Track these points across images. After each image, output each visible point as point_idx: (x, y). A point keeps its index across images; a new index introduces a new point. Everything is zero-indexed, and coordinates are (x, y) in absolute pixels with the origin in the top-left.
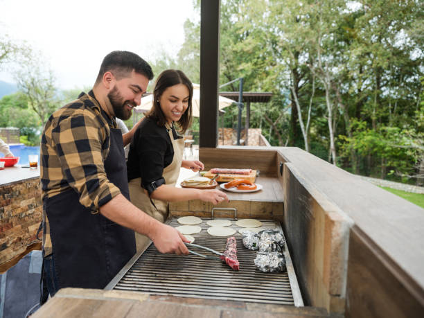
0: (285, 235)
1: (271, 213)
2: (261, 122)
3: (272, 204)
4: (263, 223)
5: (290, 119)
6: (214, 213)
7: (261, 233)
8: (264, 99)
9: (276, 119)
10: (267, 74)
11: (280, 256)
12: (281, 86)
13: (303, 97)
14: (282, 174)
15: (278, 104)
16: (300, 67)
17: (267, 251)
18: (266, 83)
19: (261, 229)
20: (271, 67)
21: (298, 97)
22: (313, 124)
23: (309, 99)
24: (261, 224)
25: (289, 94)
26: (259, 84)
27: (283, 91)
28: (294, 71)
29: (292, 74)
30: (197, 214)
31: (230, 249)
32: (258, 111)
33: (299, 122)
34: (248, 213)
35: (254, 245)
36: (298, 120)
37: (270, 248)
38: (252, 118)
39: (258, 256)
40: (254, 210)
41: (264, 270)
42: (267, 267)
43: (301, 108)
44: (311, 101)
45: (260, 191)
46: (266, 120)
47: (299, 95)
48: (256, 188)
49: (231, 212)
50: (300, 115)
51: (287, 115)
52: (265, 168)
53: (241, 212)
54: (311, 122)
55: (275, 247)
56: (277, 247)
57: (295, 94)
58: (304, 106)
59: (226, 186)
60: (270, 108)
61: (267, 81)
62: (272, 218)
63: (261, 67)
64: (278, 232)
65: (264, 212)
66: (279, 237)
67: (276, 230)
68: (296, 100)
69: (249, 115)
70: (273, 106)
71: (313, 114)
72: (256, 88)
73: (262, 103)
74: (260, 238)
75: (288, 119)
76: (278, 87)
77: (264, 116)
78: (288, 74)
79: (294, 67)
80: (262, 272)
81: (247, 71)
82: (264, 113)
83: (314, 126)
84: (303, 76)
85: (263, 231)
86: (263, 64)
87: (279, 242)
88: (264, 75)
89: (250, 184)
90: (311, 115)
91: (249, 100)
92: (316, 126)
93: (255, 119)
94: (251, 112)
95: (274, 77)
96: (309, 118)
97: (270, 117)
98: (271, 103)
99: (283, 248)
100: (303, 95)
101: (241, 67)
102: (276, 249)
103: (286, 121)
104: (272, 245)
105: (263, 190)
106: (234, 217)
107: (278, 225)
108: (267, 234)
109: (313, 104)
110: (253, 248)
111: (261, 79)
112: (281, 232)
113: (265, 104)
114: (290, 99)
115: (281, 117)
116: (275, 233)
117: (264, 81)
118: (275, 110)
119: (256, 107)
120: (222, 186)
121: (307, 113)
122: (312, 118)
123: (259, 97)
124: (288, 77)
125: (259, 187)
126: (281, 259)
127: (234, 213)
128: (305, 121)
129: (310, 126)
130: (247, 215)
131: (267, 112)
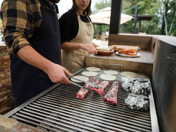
0: (152, 84)
1: (144, 70)
2: (146, 30)
3: (146, 64)
4: (138, 75)
5: (161, 29)
6: (109, 67)
7: (134, 81)
8: (149, 18)
9: (153, 29)
10: (152, 7)
11: (145, 99)
12: (158, 13)
13: (169, 19)
14: (154, 48)
15: (155, 22)
16: (170, 3)
17: (136, 94)
18: (151, 11)
19: (135, 79)
20: (154, 3)
21: (166, 18)
22: (172, 32)
23: (172, 19)
24: (136, 75)
25: (162, 17)
26: (147, 12)
27: (159, 15)
28: (166, 5)
29: (165, 7)
30: (100, 66)
31: (113, 89)
32: (145, 25)
33: (165, 31)
34: (130, 68)
35: (129, 88)
36: (164, 30)
37: (139, 92)
38: (141, 28)
39: (129, 97)
40: (133, 67)
41: (132, 108)
42: (134, 106)
43: (167, 24)
44: (173, 20)
45: (139, 57)
46: (149, 29)
47: (167, 17)
48: (136, 55)
49: (119, 67)
50: (166, 27)
51: (159, 27)
52: (144, 46)
53: (125, 68)
54: (172, 31)
55: (143, 91)
56: (145, 92)
57: (165, 17)
58: (169, 23)
59: (119, 53)
60: (151, 23)
61: (151, 10)
62: (144, 73)
63: (149, 4)
64: (146, 82)
65: (140, 69)
66: (147, 85)
67: (146, 80)
68: (165, 20)
69: (140, 27)
70: (153, 22)
71: (173, 27)
72: (145, 13)
73: (147, 21)
74: (133, 84)
75: (159, 29)
76: (156, 14)
77: (148, 27)
78: (163, 7)
79: (166, 3)
80: (130, 109)
81: (142, 5)
82: (148, 26)
83: (172, 33)
84: (170, 8)
85: (136, 80)
86: (150, 2)
87: (147, 88)
88: (150, 7)
89: (133, 53)
90: (172, 28)
91: (141, 19)
92: (174, 33)
93: (143, 29)
94: (141, 25)
95: (155, 8)
96: (171, 29)
97: (150, 28)
98: (152, 21)
99: (149, 93)
100: (169, 17)
101: (139, 4)
102: (144, 93)
103: (158, 30)
104: (141, 90)
105: (141, 56)
106: (121, 69)
107: (148, 77)
108: (139, 82)
109: (174, 22)
110: (127, 90)
111: (148, 9)
112: (149, 82)
113: (149, 21)
114: (162, 20)
115: (156, 28)
116: (144, 82)
117: (150, 10)
118: (154, 25)
119: (144, 23)
120: (117, 53)
121: (170, 26)
122: (173, 29)
123: (146, 17)
124: (163, 8)
125: (139, 54)
126: (146, 102)
127: (121, 68)
128: (168, 30)
129: (171, 33)
130: (129, 69)
131: (149, 25)
